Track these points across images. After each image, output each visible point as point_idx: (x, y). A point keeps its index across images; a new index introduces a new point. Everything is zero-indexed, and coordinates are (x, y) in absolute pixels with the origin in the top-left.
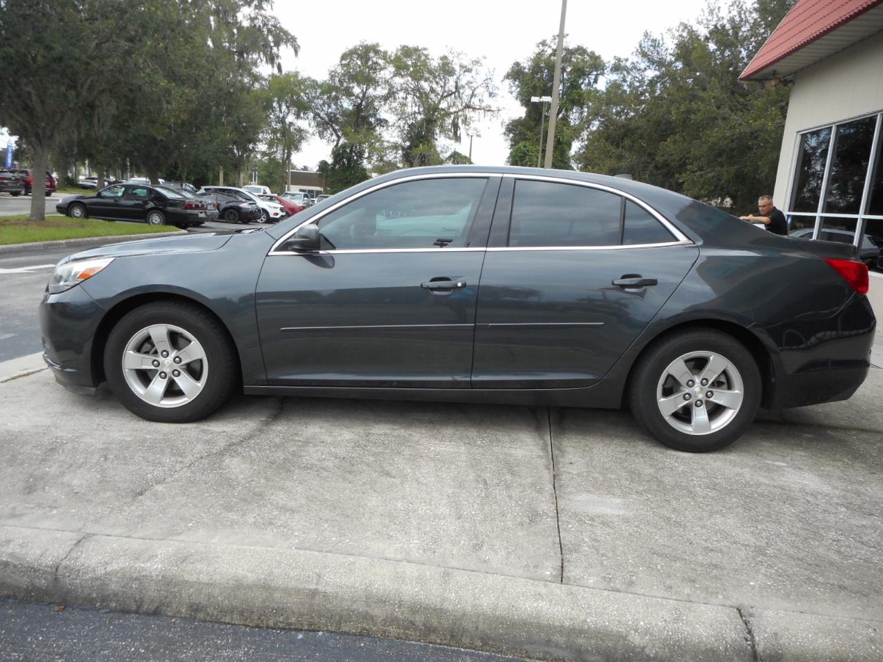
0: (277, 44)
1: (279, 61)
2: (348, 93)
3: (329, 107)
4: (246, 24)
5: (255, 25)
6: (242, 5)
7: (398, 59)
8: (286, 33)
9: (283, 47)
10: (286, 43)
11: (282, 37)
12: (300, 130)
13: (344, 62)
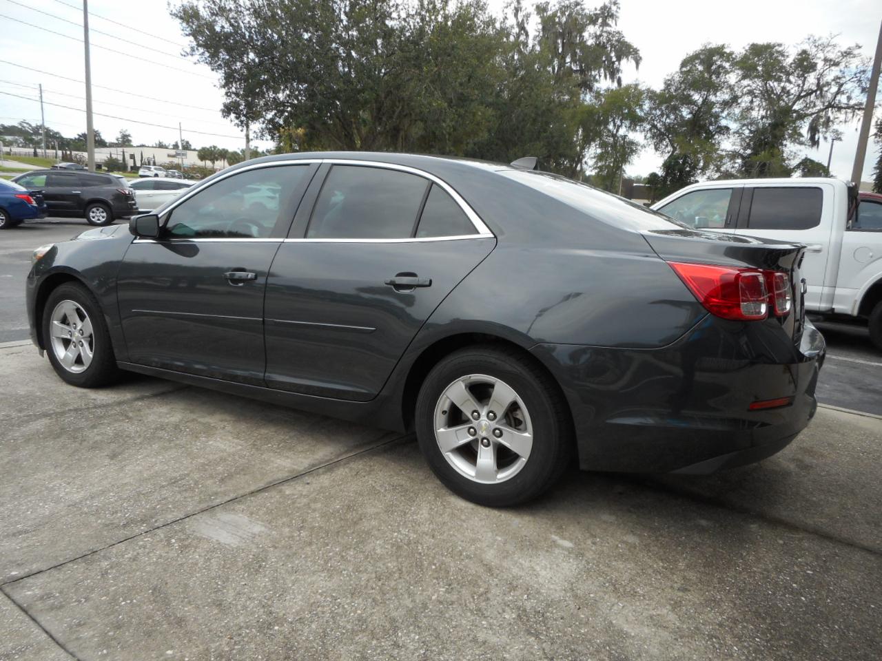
0: (619, 59)
1: (620, 75)
2: (687, 101)
3: (668, 117)
4: (590, 42)
5: (600, 43)
6: (589, 24)
7: (745, 58)
8: (628, 46)
9: (624, 61)
10: (627, 57)
11: (625, 50)
12: (632, 143)
13: (684, 69)
